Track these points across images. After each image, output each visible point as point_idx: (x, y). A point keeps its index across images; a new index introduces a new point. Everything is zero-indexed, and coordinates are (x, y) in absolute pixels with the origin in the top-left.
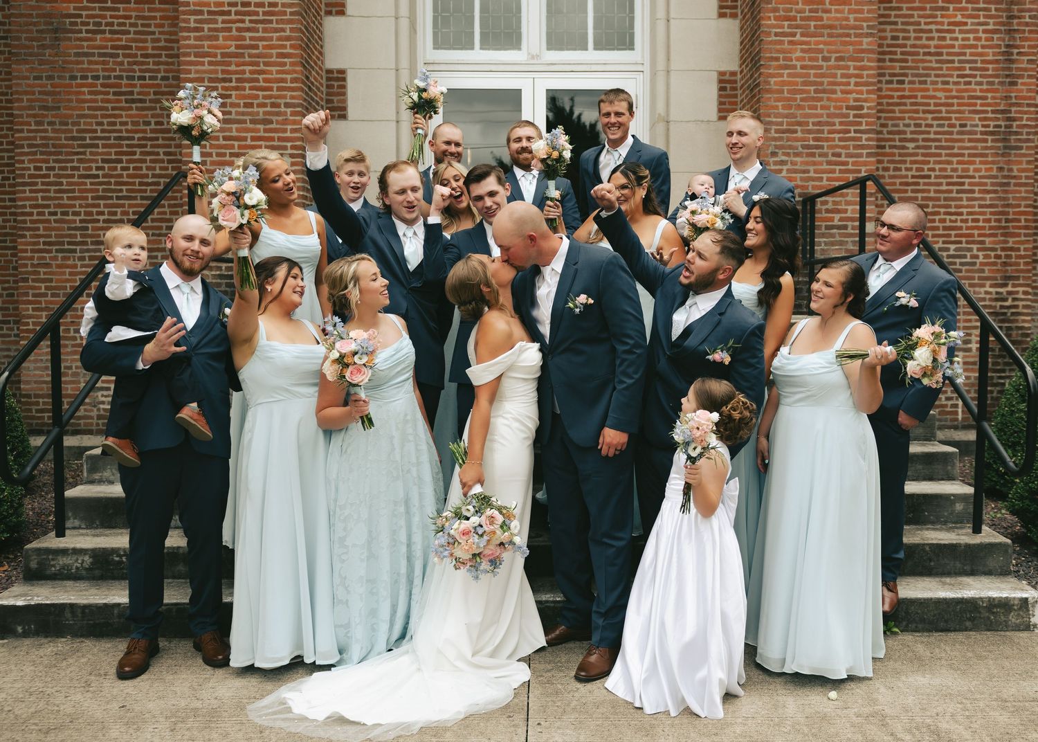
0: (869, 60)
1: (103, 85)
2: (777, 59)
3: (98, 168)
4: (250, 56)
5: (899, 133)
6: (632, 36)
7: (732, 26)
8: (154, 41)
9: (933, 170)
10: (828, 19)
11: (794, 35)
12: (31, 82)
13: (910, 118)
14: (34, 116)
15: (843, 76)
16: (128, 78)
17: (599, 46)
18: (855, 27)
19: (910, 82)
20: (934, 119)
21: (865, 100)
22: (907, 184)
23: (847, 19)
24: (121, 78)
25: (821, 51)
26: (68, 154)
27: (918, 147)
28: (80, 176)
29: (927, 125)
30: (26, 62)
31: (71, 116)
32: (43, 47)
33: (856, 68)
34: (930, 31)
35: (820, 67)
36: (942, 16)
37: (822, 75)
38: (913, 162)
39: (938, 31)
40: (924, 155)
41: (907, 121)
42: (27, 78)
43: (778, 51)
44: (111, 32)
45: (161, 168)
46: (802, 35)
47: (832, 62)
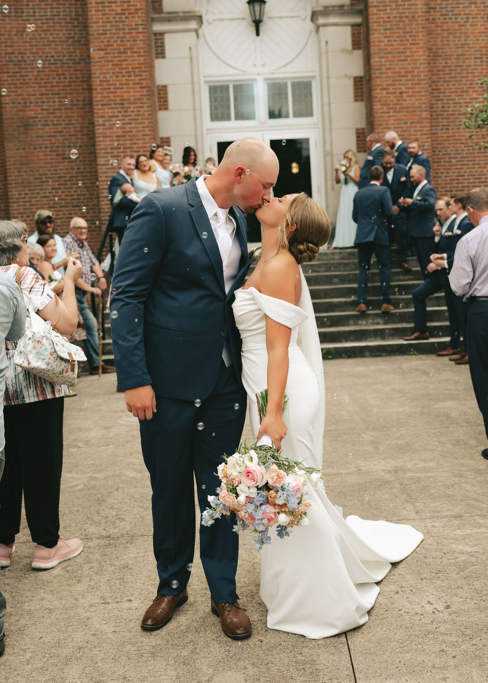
0: (427, 123)
1: (51, 151)
2: (382, 125)
3: (50, 193)
4: (129, 136)
5: (448, 154)
6: (312, 110)
7: (361, 106)
8: (75, 128)
9: (465, 172)
10: (406, 104)
11: (389, 112)
12: (15, 151)
13: (453, 147)
14: (17, 168)
15: (414, 131)
16: (63, 147)
17: (295, 116)
18: (419, 107)
19: (453, 129)
20: (465, 147)
21: (426, 142)
22: (453, 180)
23: (414, 104)
24: (58, 147)
25: (403, 120)
26: (35, 186)
27: (457, 161)
28: (41, 197)
29: (462, 150)
30: (11, 142)
31: (34, 168)
32: (20, 134)
33: (420, 127)
34: (460, 103)
35: (403, 127)
36: (467, 95)
37: (404, 131)
38: (456, 169)
39: (465, 103)
40: (461, 165)
41: (451, 149)
42: (12, 150)
43: (382, 121)
44: (54, 125)
45: (81, 191)
46: (394, 112)
47: (409, 125)
